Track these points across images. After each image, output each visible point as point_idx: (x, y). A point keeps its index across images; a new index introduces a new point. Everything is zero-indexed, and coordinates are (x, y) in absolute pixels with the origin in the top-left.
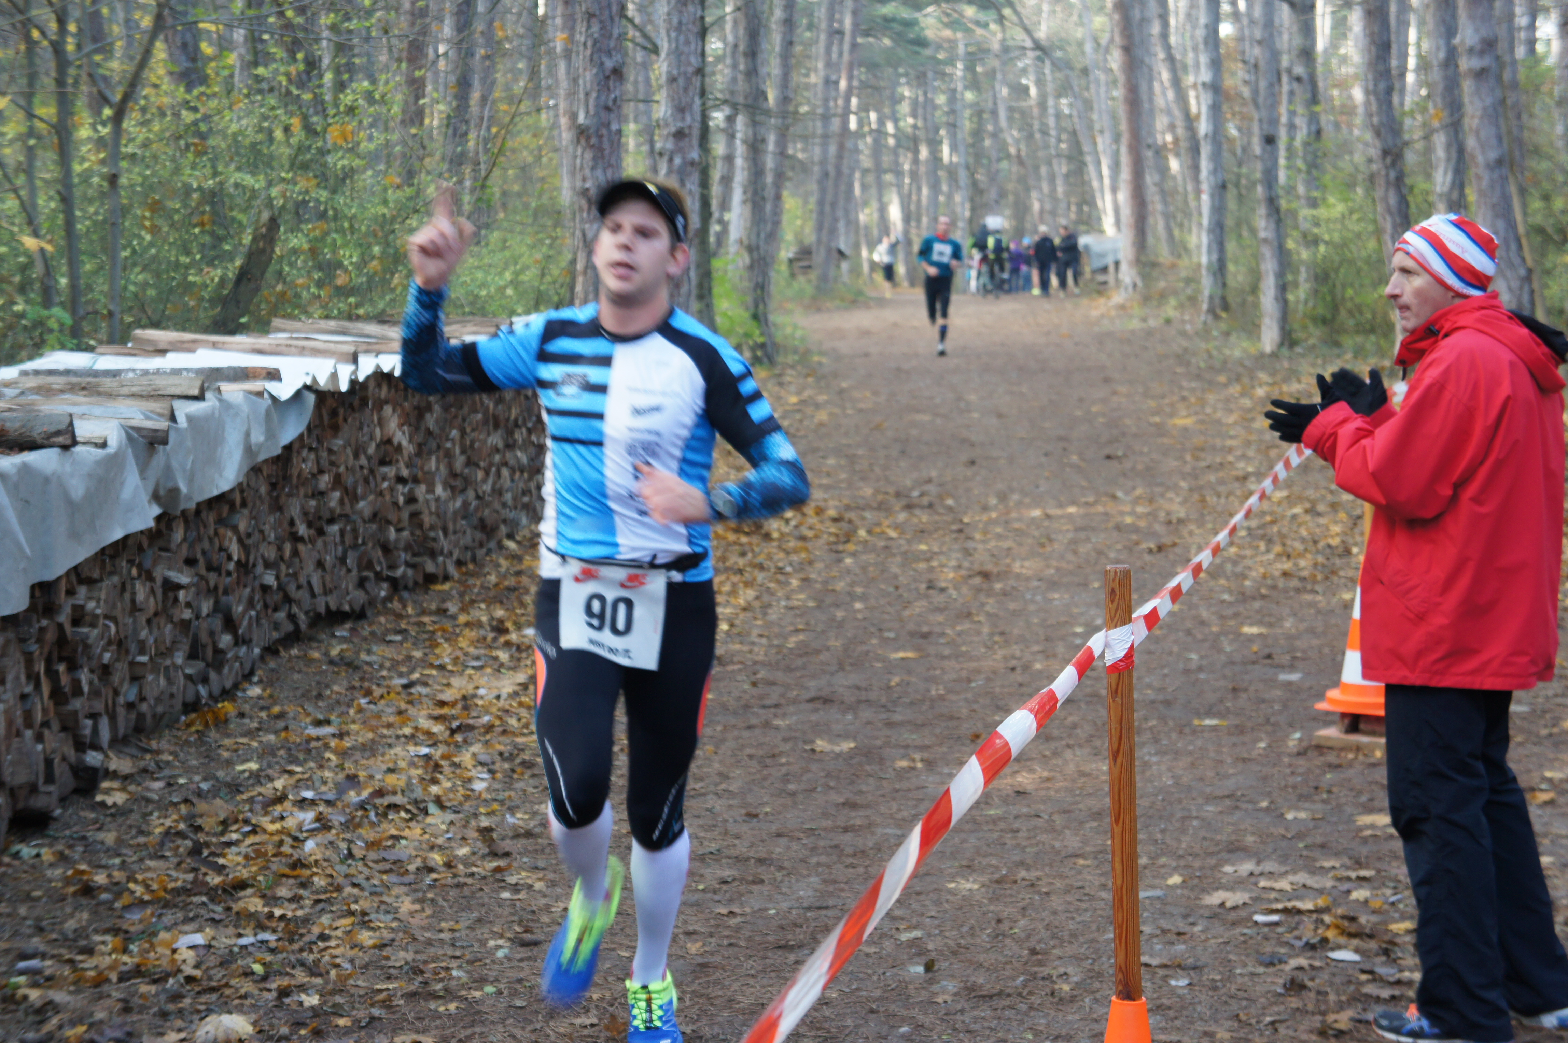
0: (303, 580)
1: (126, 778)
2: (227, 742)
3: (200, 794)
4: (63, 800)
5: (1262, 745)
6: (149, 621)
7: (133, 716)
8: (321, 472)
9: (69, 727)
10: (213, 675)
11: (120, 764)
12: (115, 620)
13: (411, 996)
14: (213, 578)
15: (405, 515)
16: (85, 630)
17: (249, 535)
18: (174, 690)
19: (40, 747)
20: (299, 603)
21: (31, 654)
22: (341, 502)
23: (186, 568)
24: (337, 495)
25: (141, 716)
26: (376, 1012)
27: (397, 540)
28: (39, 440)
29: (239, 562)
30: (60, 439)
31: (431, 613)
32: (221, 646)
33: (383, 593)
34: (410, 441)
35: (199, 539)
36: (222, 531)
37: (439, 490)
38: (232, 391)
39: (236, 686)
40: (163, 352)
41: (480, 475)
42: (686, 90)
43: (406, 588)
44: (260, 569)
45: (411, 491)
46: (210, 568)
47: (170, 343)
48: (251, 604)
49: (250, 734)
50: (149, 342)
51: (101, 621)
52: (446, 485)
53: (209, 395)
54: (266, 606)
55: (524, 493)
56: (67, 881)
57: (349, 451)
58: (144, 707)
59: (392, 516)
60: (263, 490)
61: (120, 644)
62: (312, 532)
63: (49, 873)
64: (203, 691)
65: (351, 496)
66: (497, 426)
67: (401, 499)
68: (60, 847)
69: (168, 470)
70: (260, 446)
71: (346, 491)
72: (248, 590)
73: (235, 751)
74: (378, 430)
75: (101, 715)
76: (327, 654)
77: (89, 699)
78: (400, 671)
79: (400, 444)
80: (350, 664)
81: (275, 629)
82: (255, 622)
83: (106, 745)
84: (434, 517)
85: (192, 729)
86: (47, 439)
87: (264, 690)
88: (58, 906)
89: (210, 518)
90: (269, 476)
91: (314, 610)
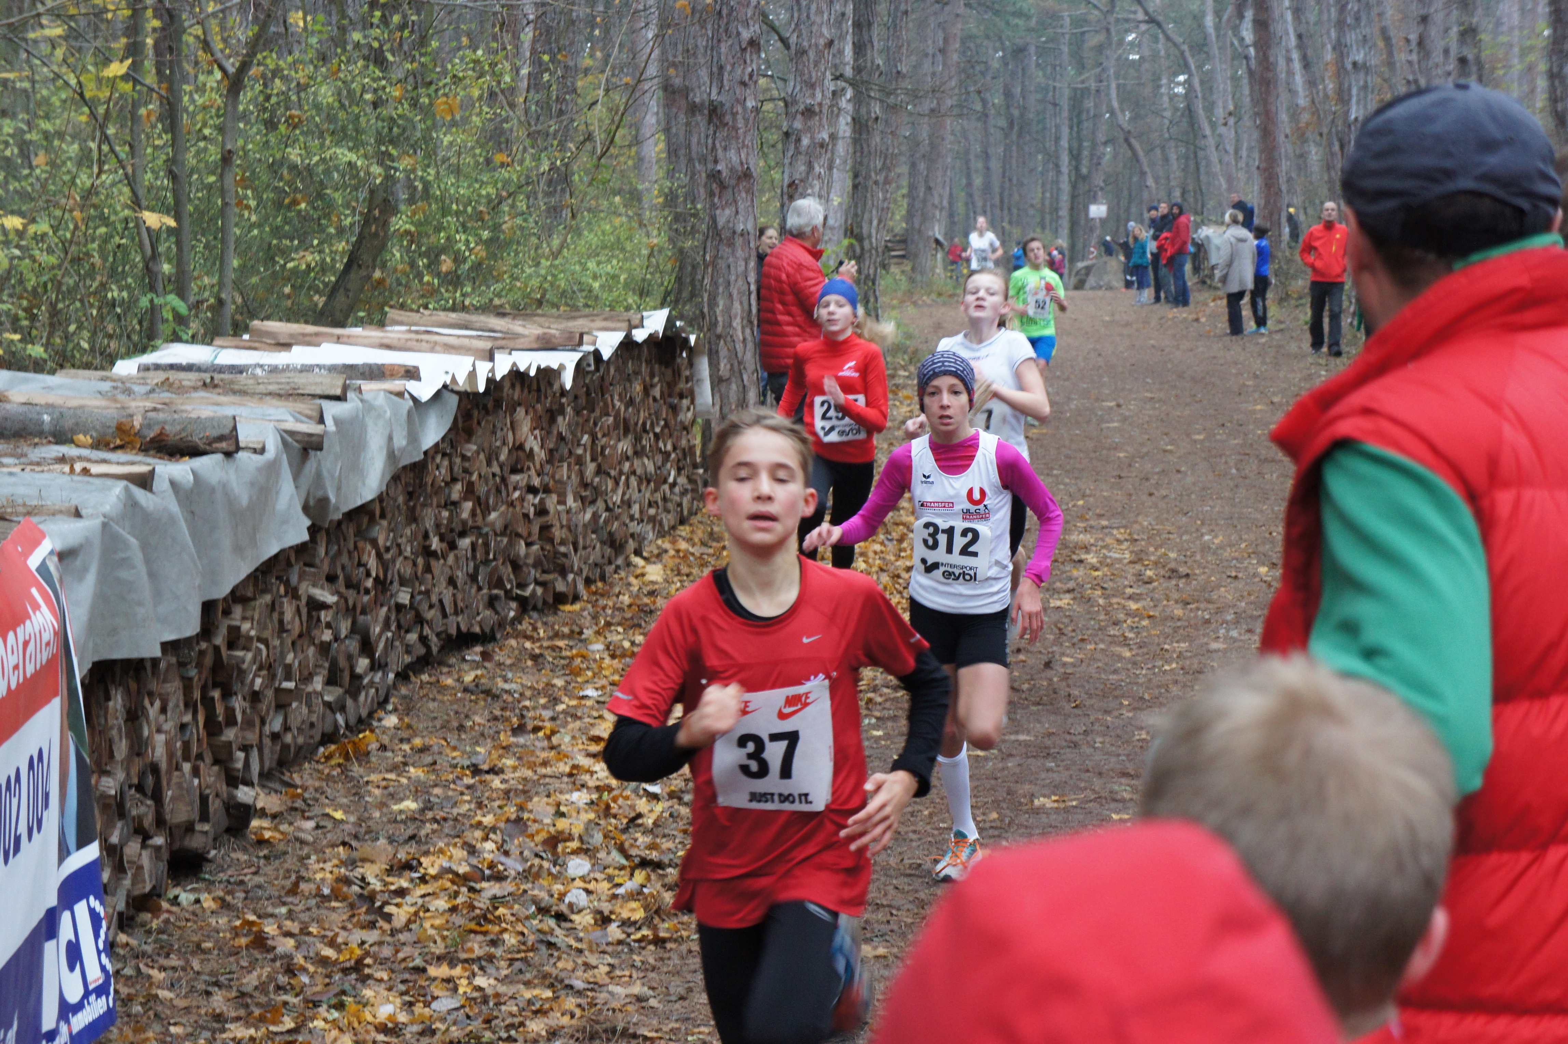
0: (434, 599)
1: (274, 816)
2: (374, 777)
3: (356, 836)
4: (215, 839)
6: (293, 643)
7: (278, 748)
8: (454, 480)
9: (222, 758)
10: (349, 702)
11: (267, 801)
12: (266, 642)
14: (351, 595)
15: (536, 529)
16: (240, 653)
17: (388, 549)
18: (314, 718)
19: (196, 782)
20: (430, 623)
21: (190, 679)
22: (473, 514)
23: (328, 587)
24: (468, 505)
25: (285, 747)
27: (527, 555)
28: (202, 446)
29: (377, 580)
30: (224, 445)
31: (563, 637)
32: (359, 670)
33: (512, 614)
34: (542, 447)
35: (339, 553)
36: (361, 544)
37: (570, 501)
38: (373, 391)
39: (370, 715)
40: (286, 346)
41: (610, 484)
42: (817, 63)
43: (535, 608)
44: (396, 584)
45: (542, 501)
46: (349, 585)
47: (291, 336)
48: (386, 626)
49: (394, 768)
50: (268, 334)
51: (255, 644)
52: (577, 495)
53: (350, 395)
54: (399, 627)
55: (650, 505)
56: (236, 932)
57: (482, 456)
58: (288, 738)
59: (522, 530)
60: (401, 500)
61: (268, 667)
62: (444, 545)
64: (341, 720)
65: (483, 507)
66: (626, 431)
67: (532, 510)
68: (221, 893)
69: (319, 476)
70: (403, 450)
71: (478, 501)
72: (385, 609)
73: (386, 788)
74: (510, 434)
75: (252, 746)
76: (459, 680)
77: (242, 729)
78: (542, 701)
79: (531, 450)
80: (488, 692)
81: (408, 652)
82: (390, 644)
83: (256, 780)
84: (564, 530)
85: (333, 762)
86: (210, 444)
87: (400, 719)
88: (232, 959)
89: (351, 531)
90: (407, 485)
91: (446, 631)
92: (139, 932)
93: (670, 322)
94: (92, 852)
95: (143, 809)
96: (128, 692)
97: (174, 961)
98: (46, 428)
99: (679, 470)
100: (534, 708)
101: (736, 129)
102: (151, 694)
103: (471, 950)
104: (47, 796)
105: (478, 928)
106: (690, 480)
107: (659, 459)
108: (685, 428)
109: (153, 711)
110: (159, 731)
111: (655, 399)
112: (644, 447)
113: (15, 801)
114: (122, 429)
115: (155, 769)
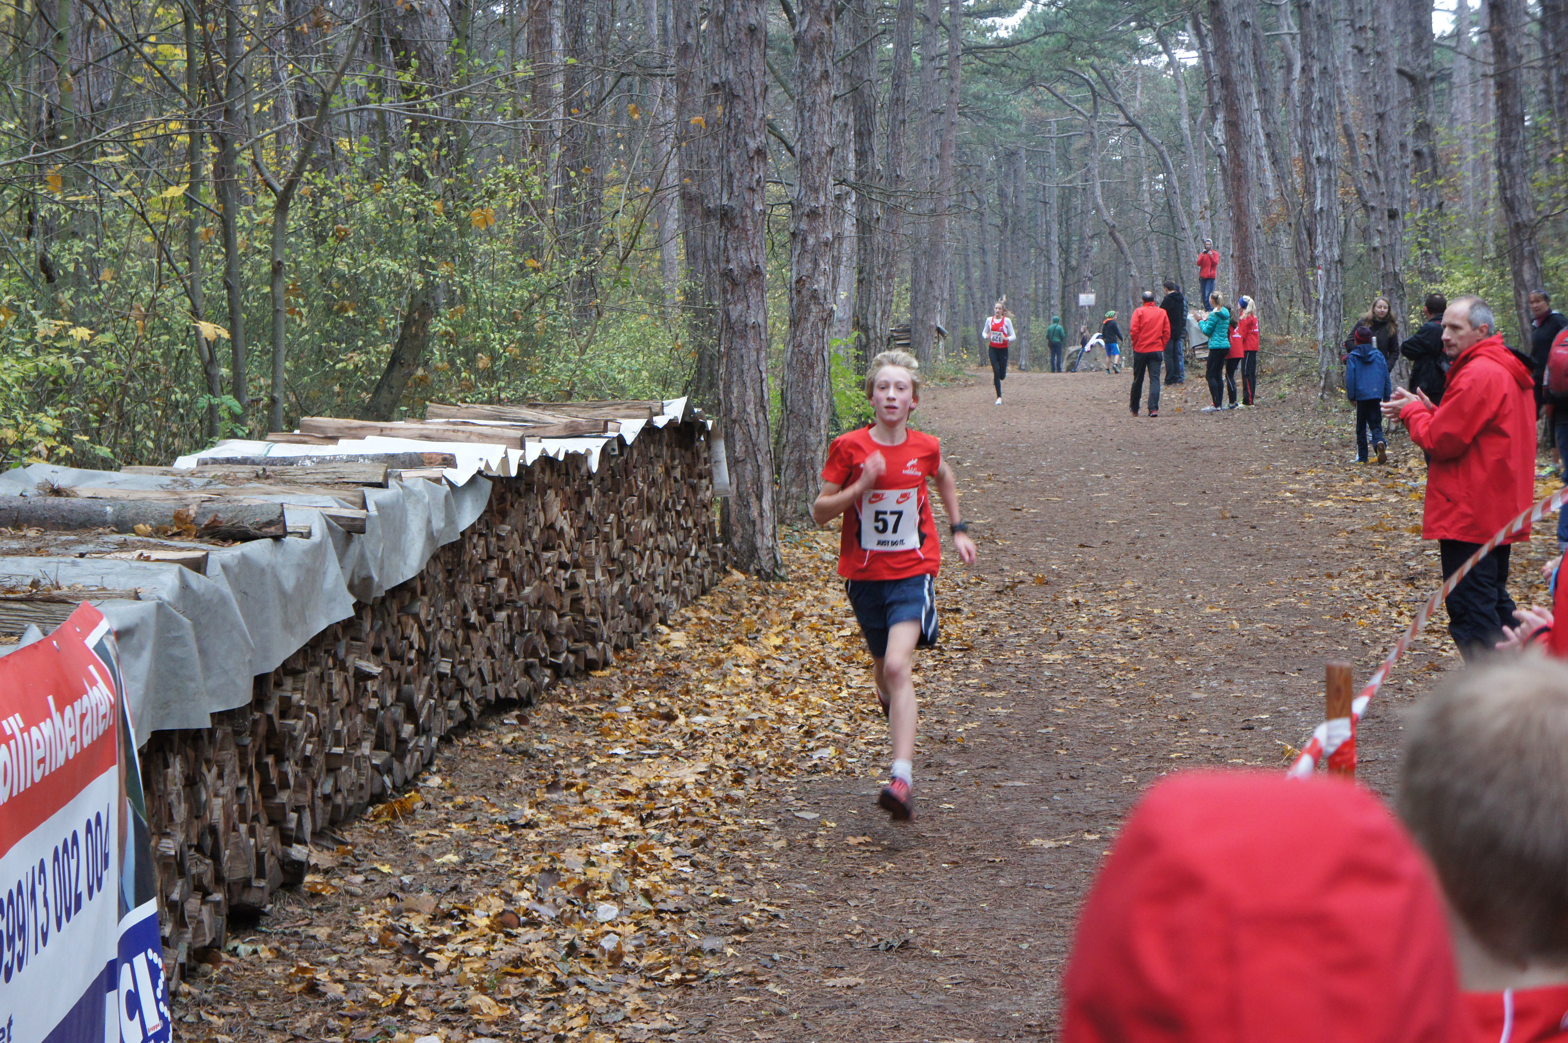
0: (474, 668)
1: (326, 872)
2: (419, 834)
3: (402, 889)
4: (271, 894)
6: (342, 711)
7: (329, 808)
8: (490, 558)
9: (276, 819)
10: (396, 765)
11: (320, 858)
12: (315, 711)
14: (396, 665)
15: (567, 601)
16: (292, 722)
17: (429, 623)
18: (363, 781)
19: (252, 841)
20: (470, 690)
21: (246, 746)
22: (509, 589)
23: (374, 658)
24: (505, 580)
25: (336, 808)
27: (560, 625)
28: (251, 531)
29: (419, 651)
30: (272, 530)
31: (595, 700)
32: (404, 735)
33: (547, 680)
34: (572, 526)
35: (384, 627)
36: (404, 619)
37: (599, 576)
38: (413, 478)
39: (416, 776)
40: (333, 439)
41: (636, 558)
42: (820, 170)
43: (568, 675)
44: (437, 655)
45: (572, 575)
46: (394, 657)
47: (338, 429)
48: (429, 694)
49: (437, 825)
50: (317, 428)
51: (305, 713)
52: (605, 570)
53: (392, 482)
54: (441, 694)
55: (674, 578)
56: (291, 980)
57: (515, 536)
58: (339, 799)
59: (555, 603)
60: (440, 577)
61: (318, 735)
62: (482, 618)
63: (269, 970)
64: (387, 780)
65: (517, 582)
66: (650, 510)
67: (563, 583)
68: (276, 944)
69: (362, 556)
70: (440, 532)
71: (513, 577)
72: (428, 678)
73: (429, 843)
74: (542, 515)
75: (304, 807)
76: (498, 742)
77: (295, 792)
78: (575, 760)
79: (562, 529)
80: (525, 753)
81: (450, 718)
82: (433, 710)
83: (308, 838)
84: (594, 602)
85: (381, 821)
86: (260, 529)
87: (444, 780)
88: (286, 1005)
89: (394, 607)
90: (446, 563)
91: (485, 698)
92: (201, 981)
93: (688, 409)
94: (150, 908)
95: (202, 868)
96: (186, 760)
97: (233, 1008)
98: (109, 518)
99: (700, 544)
100: (568, 767)
101: (745, 231)
102: (208, 762)
103: (508, 992)
104: (106, 856)
105: (513, 971)
106: (711, 554)
107: (681, 534)
108: (705, 506)
109: (211, 777)
110: (216, 795)
111: (676, 480)
112: (666, 524)
113: (73, 863)
114: (179, 518)
115: (213, 830)
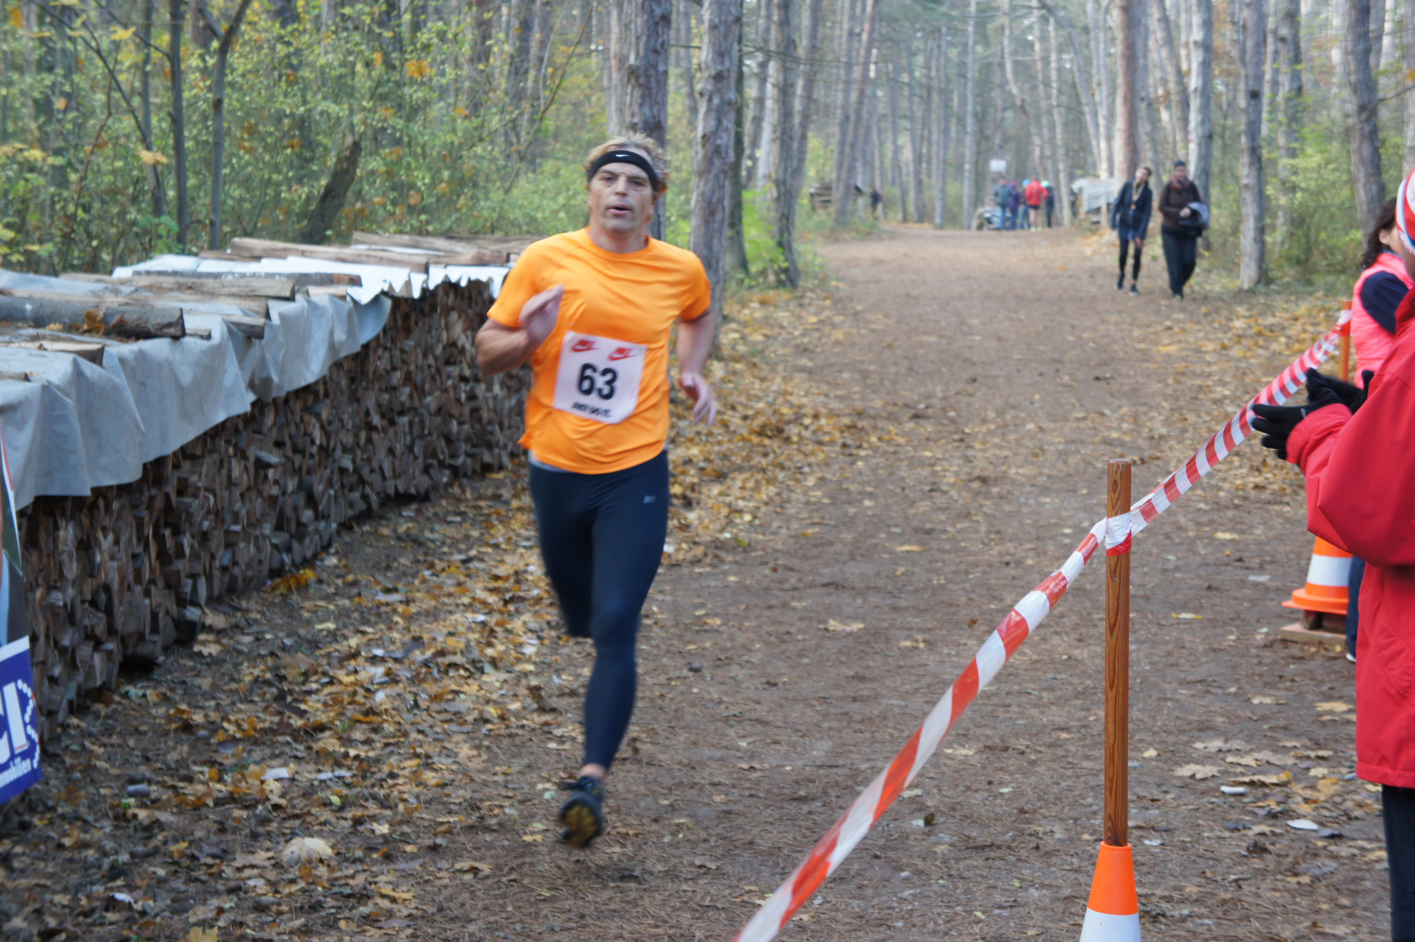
0: (375, 465)
1: (220, 632)
2: (308, 604)
3: (284, 648)
4: (166, 649)
5: (1233, 637)
6: (242, 495)
7: (227, 578)
8: (394, 369)
9: (172, 584)
10: (295, 545)
11: (215, 619)
12: (213, 492)
13: (471, 828)
14: (298, 459)
15: (466, 411)
16: (188, 500)
17: (330, 423)
18: (262, 557)
19: (147, 601)
20: (371, 485)
21: (142, 519)
22: (411, 396)
23: (275, 450)
24: (407, 390)
25: (233, 579)
26: (439, 841)
27: (459, 432)
28: (153, 331)
29: (321, 447)
30: (172, 331)
31: (486, 498)
32: (304, 519)
33: (445, 480)
35: (287, 424)
36: (307, 418)
37: (497, 389)
38: (320, 294)
39: (315, 556)
42: (726, 37)
43: (465, 475)
44: (338, 453)
45: (472, 389)
46: (296, 450)
47: (264, 250)
48: (330, 484)
49: (328, 598)
50: (245, 248)
51: (202, 493)
52: (503, 385)
53: (299, 297)
54: (343, 486)
56: (169, 719)
57: (419, 352)
58: (236, 571)
59: (455, 411)
60: (344, 383)
61: (217, 514)
62: (385, 422)
63: (153, 711)
64: (287, 559)
65: (420, 391)
67: (463, 396)
68: (163, 689)
69: (263, 361)
70: (342, 344)
71: (415, 386)
72: (328, 471)
73: (315, 612)
74: (445, 333)
75: (199, 575)
76: (395, 531)
77: (190, 561)
79: (463, 346)
80: (415, 541)
81: (350, 507)
82: (333, 500)
83: (204, 603)
84: (491, 413)
85: (277, 592)
86: (160, 329)
87: (340, 560)
88: (162, 739)
89: (297, 406)
90: (349, 371)
91: (385, 491)
92: (90, 718)
94: (23, 644)
95: (95, 621)
96: (80, 525)
97: (115, 739)
98: (28, 314)
102: (104, 529)
109: (106, 542)
110: (112, 558)
114: (90, 317)
115: (107, 588)
